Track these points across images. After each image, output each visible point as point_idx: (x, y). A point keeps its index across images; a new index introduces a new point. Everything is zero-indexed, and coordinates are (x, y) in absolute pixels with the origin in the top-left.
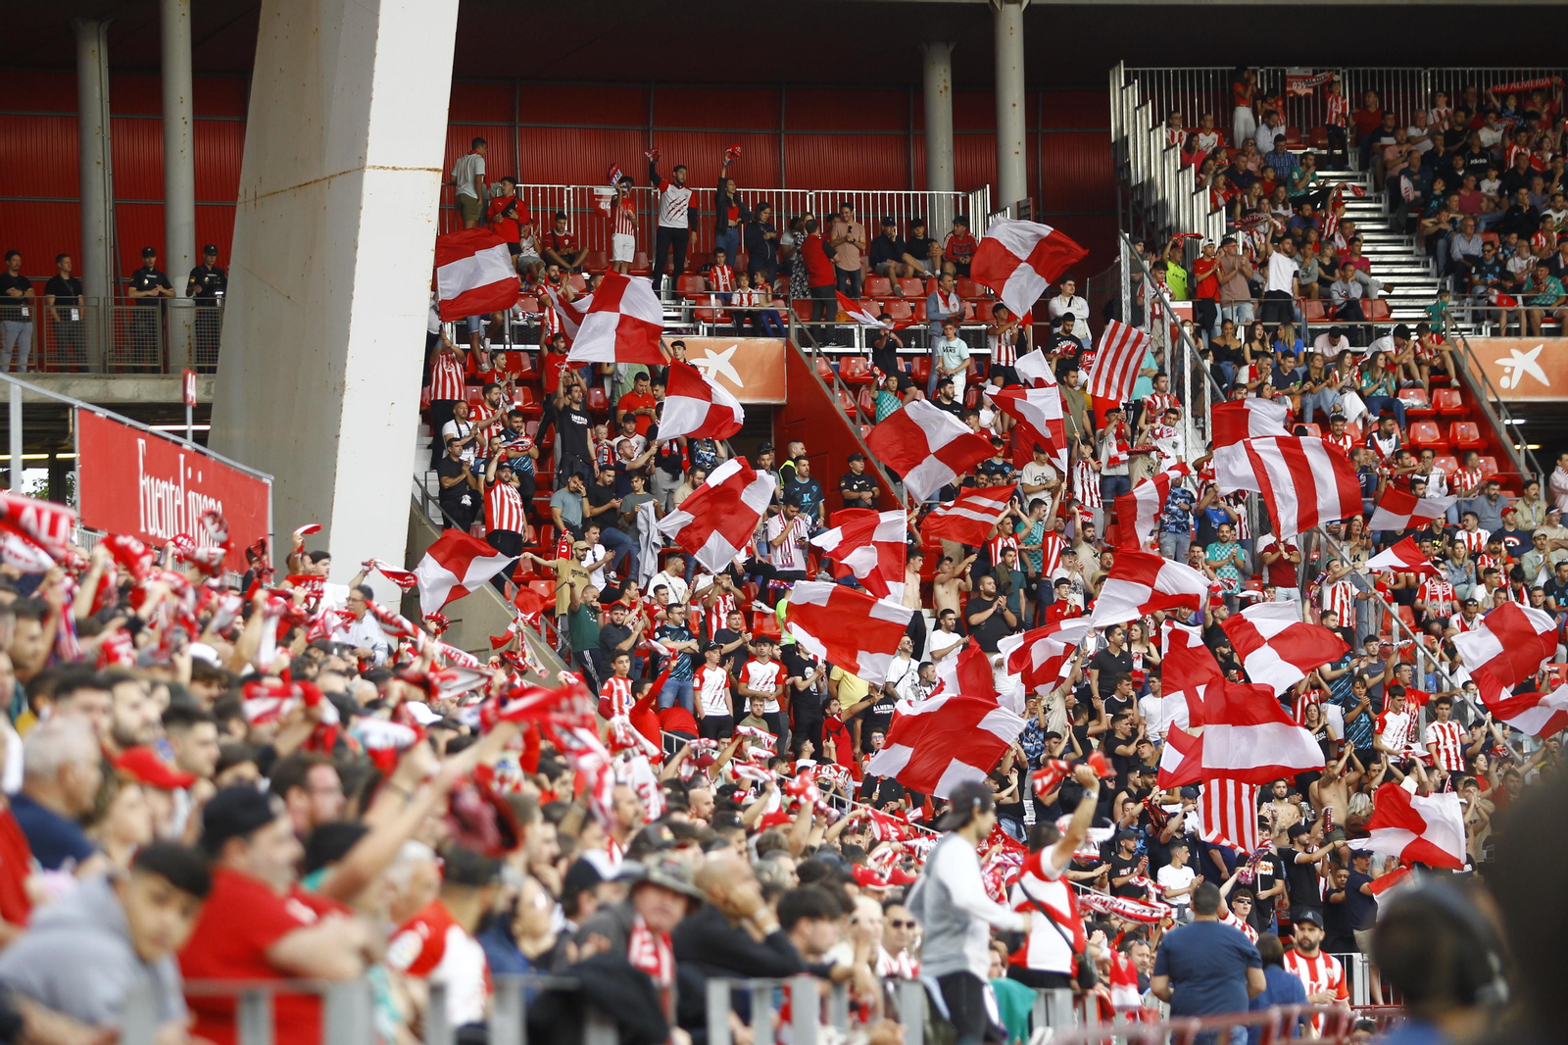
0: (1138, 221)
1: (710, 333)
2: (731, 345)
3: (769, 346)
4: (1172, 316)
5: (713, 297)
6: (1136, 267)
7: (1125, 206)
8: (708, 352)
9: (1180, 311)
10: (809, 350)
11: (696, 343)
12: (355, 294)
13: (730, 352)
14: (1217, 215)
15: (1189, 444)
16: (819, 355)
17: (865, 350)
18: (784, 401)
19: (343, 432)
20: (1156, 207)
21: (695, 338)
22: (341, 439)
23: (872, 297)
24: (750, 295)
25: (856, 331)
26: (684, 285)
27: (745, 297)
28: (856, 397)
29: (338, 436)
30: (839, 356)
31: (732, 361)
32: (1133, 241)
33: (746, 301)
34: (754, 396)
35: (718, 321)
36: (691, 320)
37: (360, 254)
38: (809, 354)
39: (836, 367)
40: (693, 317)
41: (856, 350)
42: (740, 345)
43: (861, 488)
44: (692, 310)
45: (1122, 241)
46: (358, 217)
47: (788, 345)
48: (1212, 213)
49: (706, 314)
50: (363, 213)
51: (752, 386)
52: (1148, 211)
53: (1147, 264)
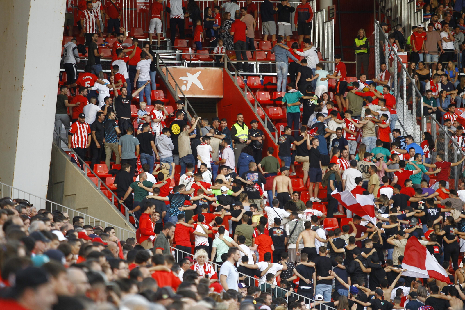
0: (383, 15)
1: (189, 65)
2: (198, 71)
3: (216, 71)
4: (398, 59)
5: (190, 49)
6: (382, 37)
7: (377, 9)
8: (188, 74)
9: (402, 56)
10: (233, 73)
11: (183, 70)
12: (28, 46)
13: (198, 74)
14: (419, 13)
15: (406, 117)
16: (238, 76)
17: (259, 74)
18: (222, 97)
19: (22, 109)
20: (391, 9)
21: (182, 68)
22: (21, 112)
23: (262, 50)
24: (222, 49)
25: (255, 65)
26: (177, 44)
27: (220, 49)
28: (255, 95)
29: (19, 111)
30: (247, 76)
31: (198, 78)
32: (381, 25)
33: (220, 52)
34: (209, 94)
35: (193, 60)
36: (181, 59)
37: (30, 28)
38: (234, 75)
39: (246, 81)
40: (181, 58)
41: (255, 73)
42: (202, 71)
43: (257, 135)
44: (181, 55)
45: (376, 25)
46: (29, 11)
47: (224, 71)
48: (417, 12)
49: (186, 57)
50: (31, 9)
51: (207, 89)
52: (388, 11)
53: (387, 35)
